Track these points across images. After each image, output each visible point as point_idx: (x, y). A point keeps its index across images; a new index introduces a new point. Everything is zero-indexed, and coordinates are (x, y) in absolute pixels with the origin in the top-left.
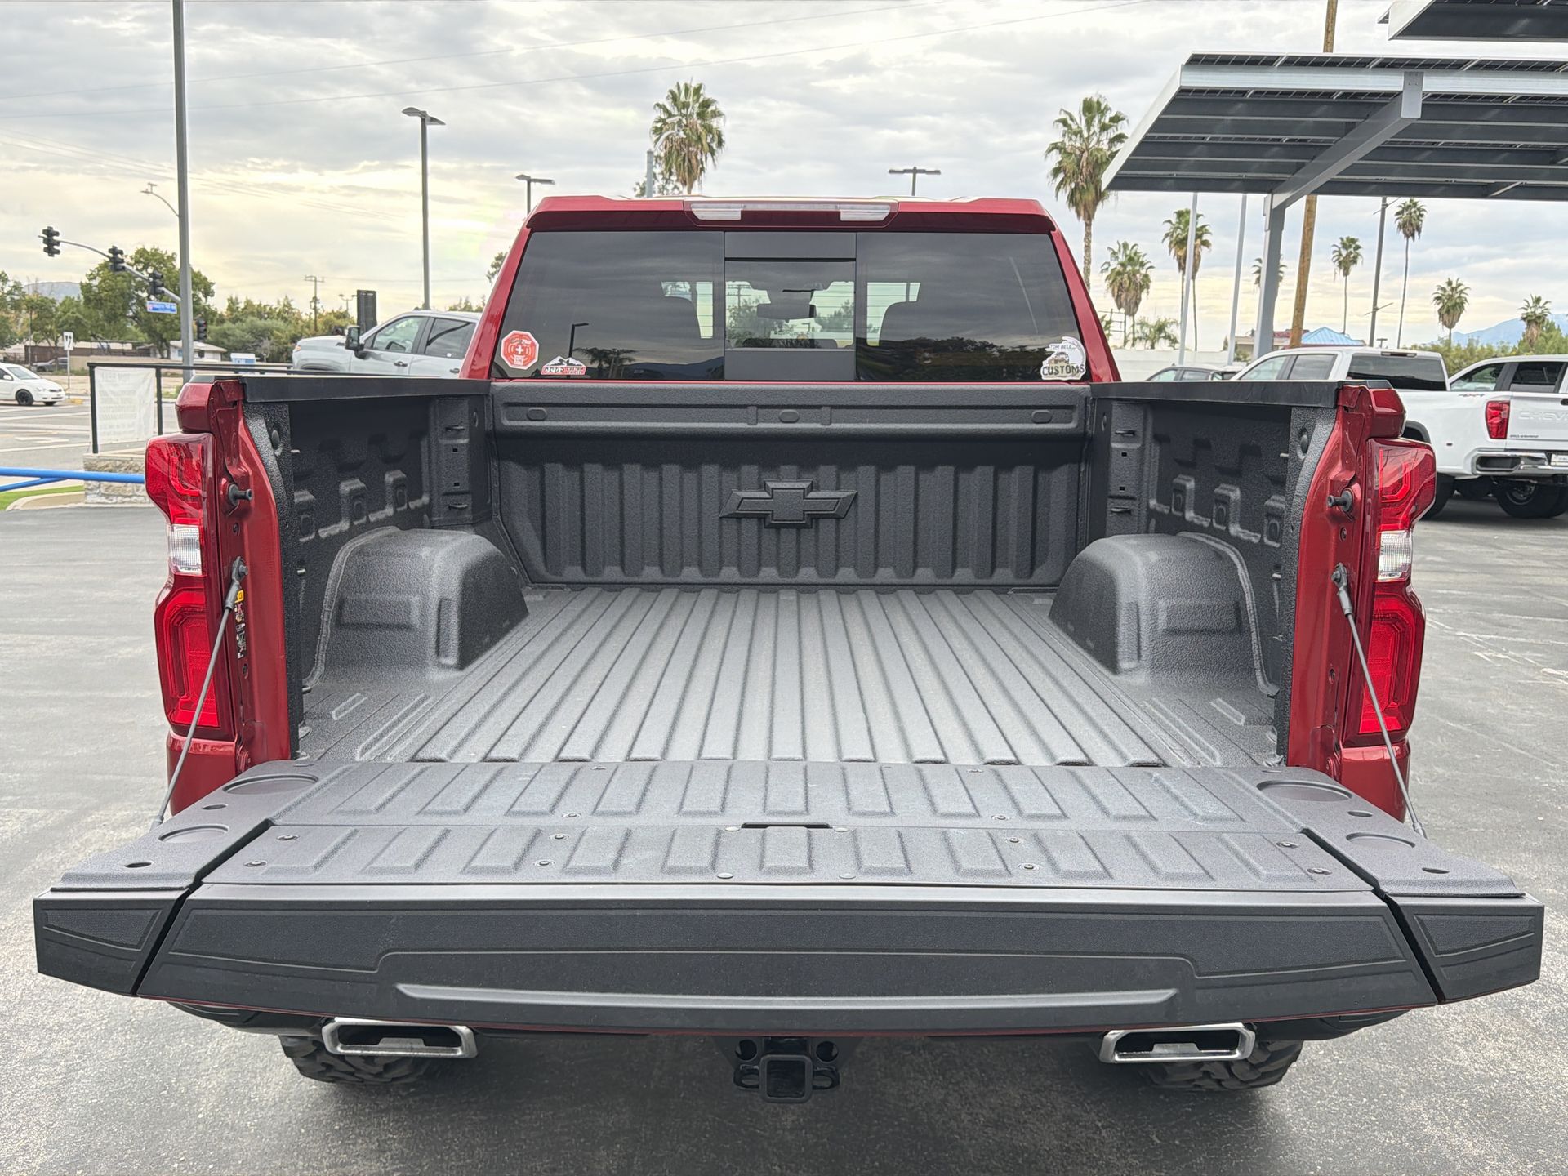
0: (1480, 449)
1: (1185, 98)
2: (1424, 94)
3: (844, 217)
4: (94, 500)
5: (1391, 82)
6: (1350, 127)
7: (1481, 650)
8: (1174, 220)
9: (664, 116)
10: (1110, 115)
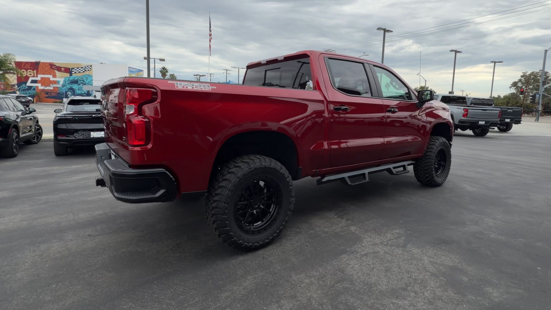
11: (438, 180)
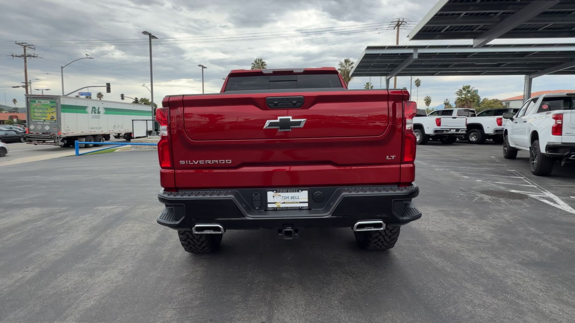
0: (435, 129)
1: (366, 56)
2: (418, 53)
3: (294, 72)
4: (133, 149)
5: (411, 51)
6: (403, 61)
7: (436, 168)
8: (366, 84)
9: (253, 66)
10: (351, 62)
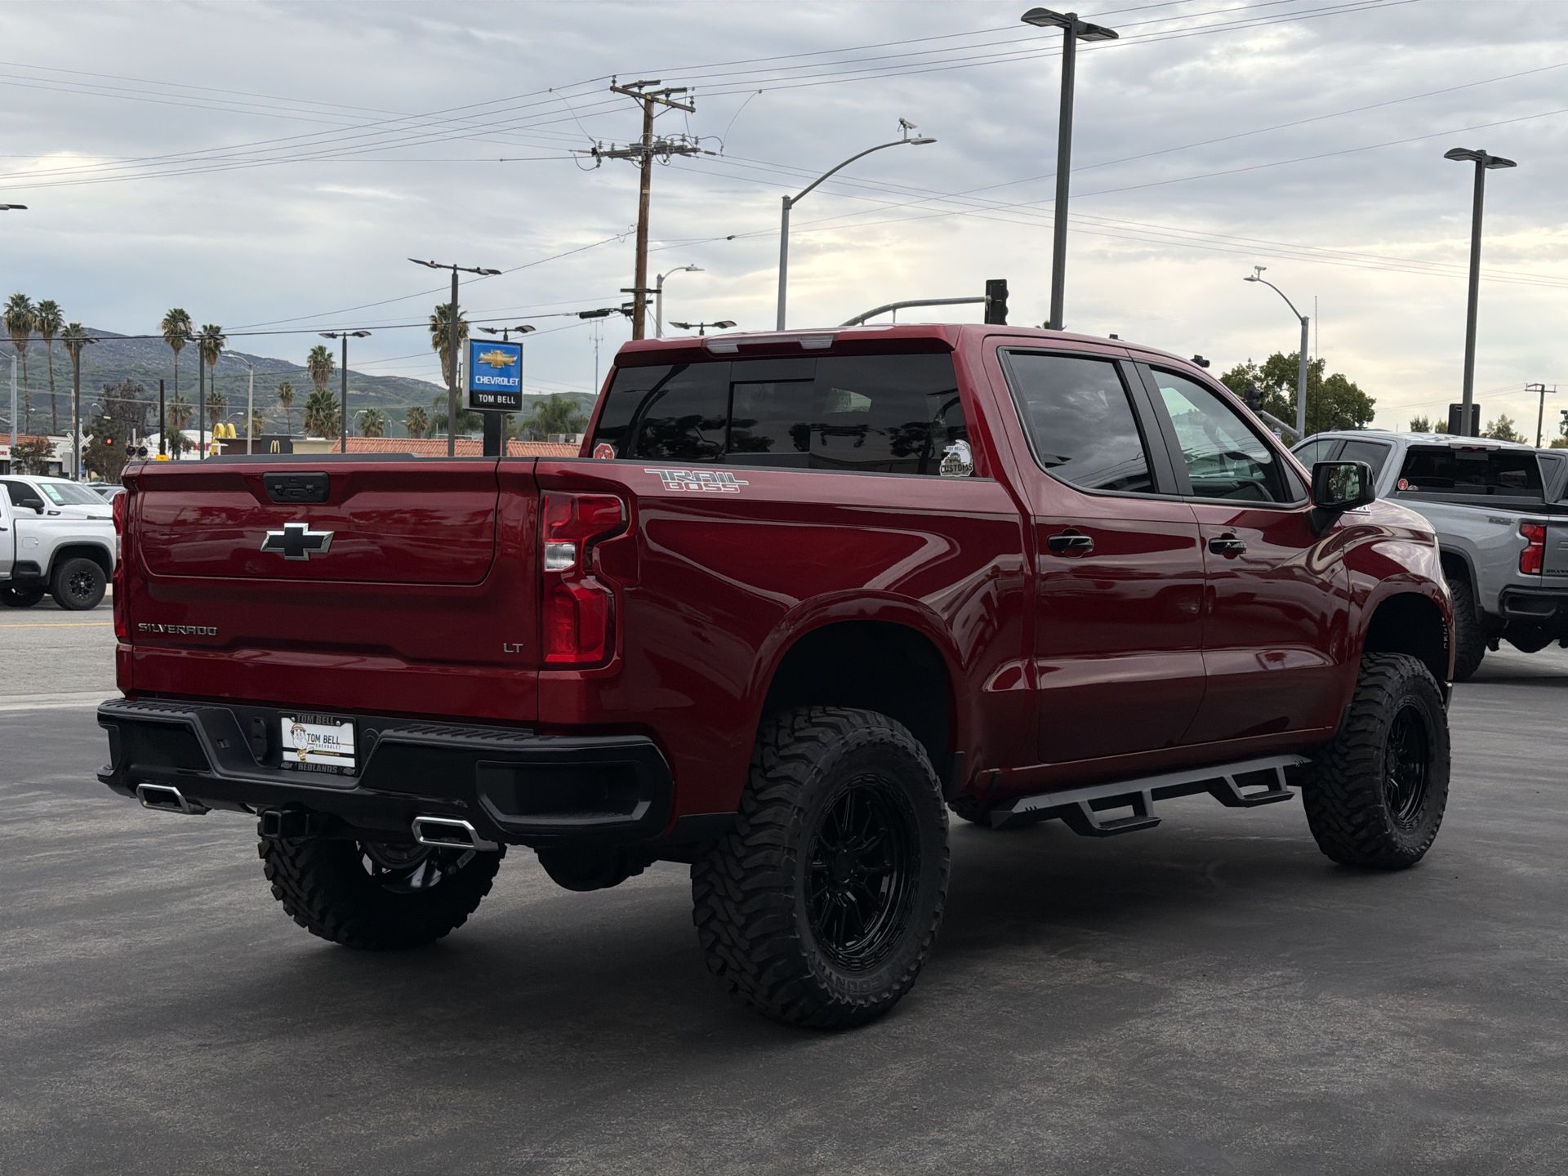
11: (1406, 840)
